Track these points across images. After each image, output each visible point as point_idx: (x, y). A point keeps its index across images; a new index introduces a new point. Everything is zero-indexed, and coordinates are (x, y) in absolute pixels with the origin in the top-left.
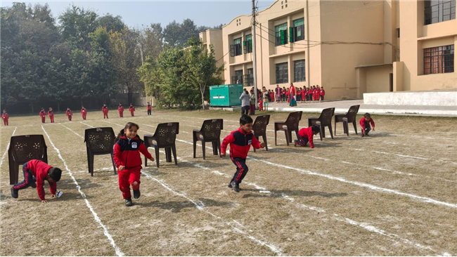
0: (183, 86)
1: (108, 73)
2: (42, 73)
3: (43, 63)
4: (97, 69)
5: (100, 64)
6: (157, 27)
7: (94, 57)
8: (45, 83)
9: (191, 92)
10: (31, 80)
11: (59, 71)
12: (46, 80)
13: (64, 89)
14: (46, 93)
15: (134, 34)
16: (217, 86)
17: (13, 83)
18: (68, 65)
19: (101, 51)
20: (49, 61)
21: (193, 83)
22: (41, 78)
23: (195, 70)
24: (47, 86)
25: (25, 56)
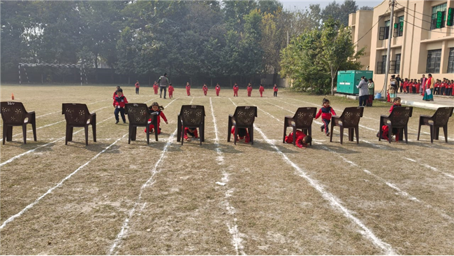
0: (314, 69)
1: (255, 54)
2: (201, 52)
3: (202, 42)
4: (246, 50)
5: (250, 44)
6: (315, 8)
7: (246, 39)
8: (202, 61)
9: (321, 77)
10: (191, 57)
11: (214, 50)
12: (203, 57)
13: (218, 67)
14: (202, 69)
15: (288, 16)
16: (344, 72)
17: (177, 58)
18: (223, 45)
19: (252, 33)
20: (208, 41)
21: (326, 67)
22: (199, 55)
23: (328, 52)
24: (204, 63)
25: (189, 35)
